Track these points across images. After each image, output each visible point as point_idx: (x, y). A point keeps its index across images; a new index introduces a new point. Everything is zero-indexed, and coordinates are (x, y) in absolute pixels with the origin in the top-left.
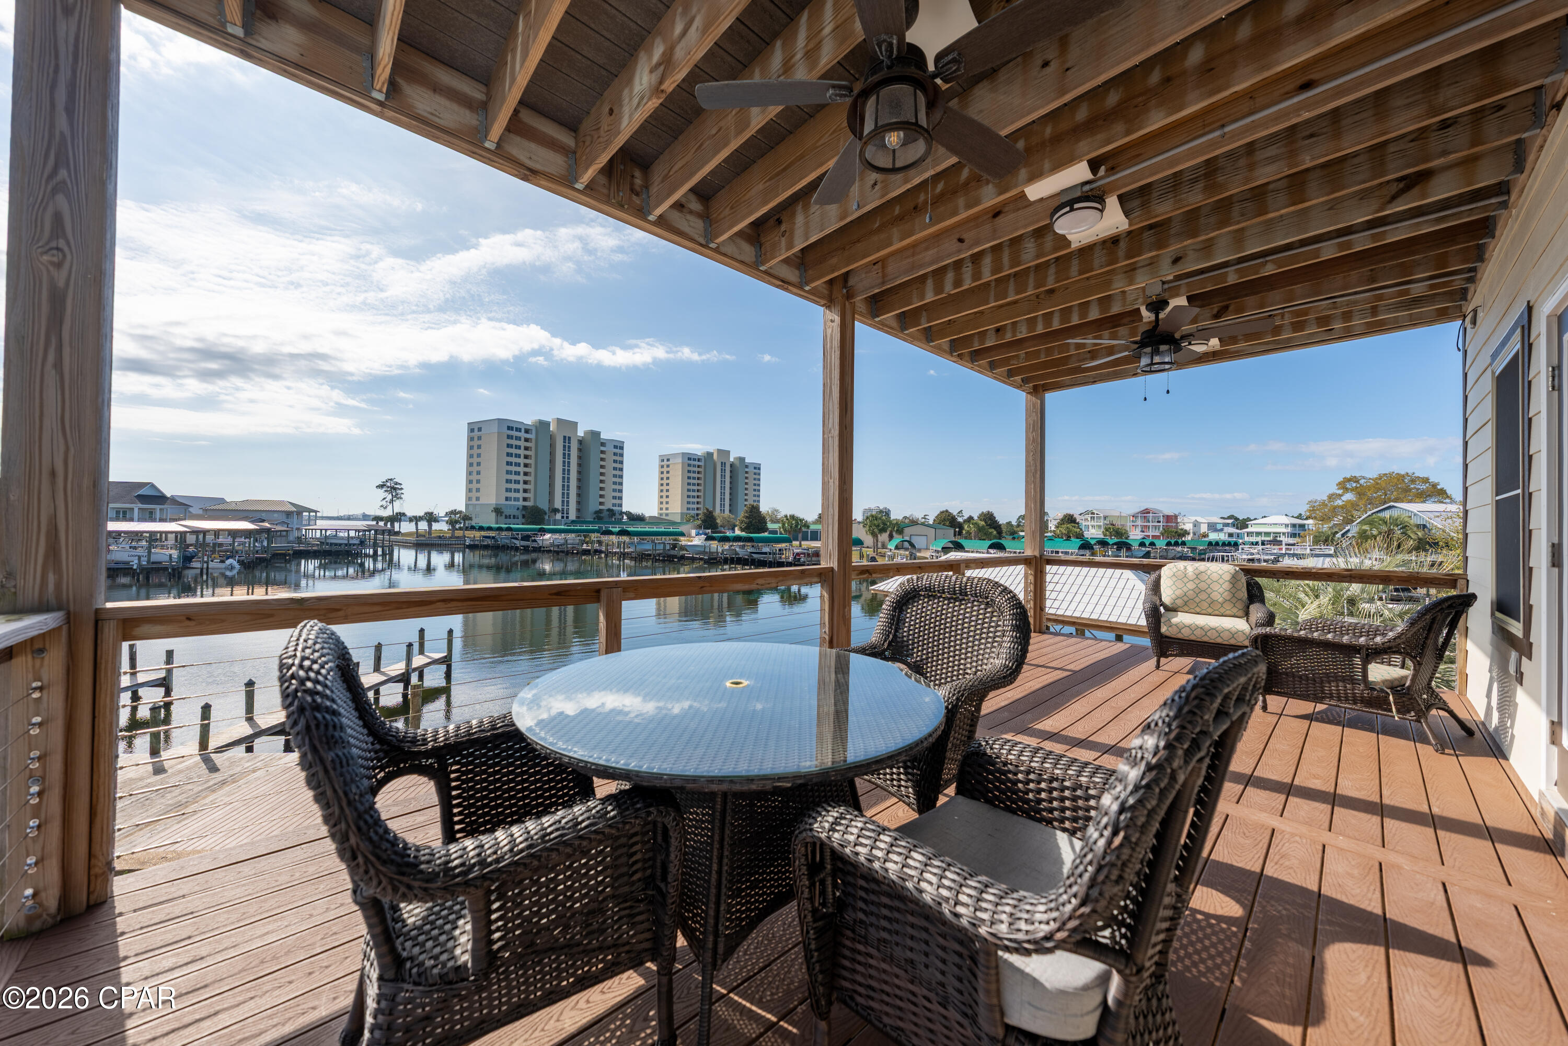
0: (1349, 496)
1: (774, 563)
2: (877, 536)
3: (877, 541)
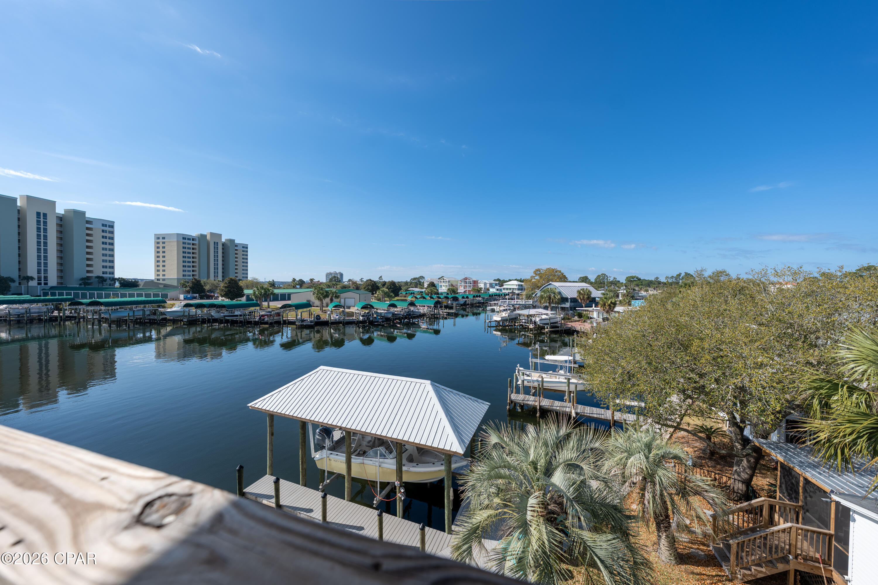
0: (537, 277)
1: (245, 322)
2: (322, 301)
3: (322, 303)
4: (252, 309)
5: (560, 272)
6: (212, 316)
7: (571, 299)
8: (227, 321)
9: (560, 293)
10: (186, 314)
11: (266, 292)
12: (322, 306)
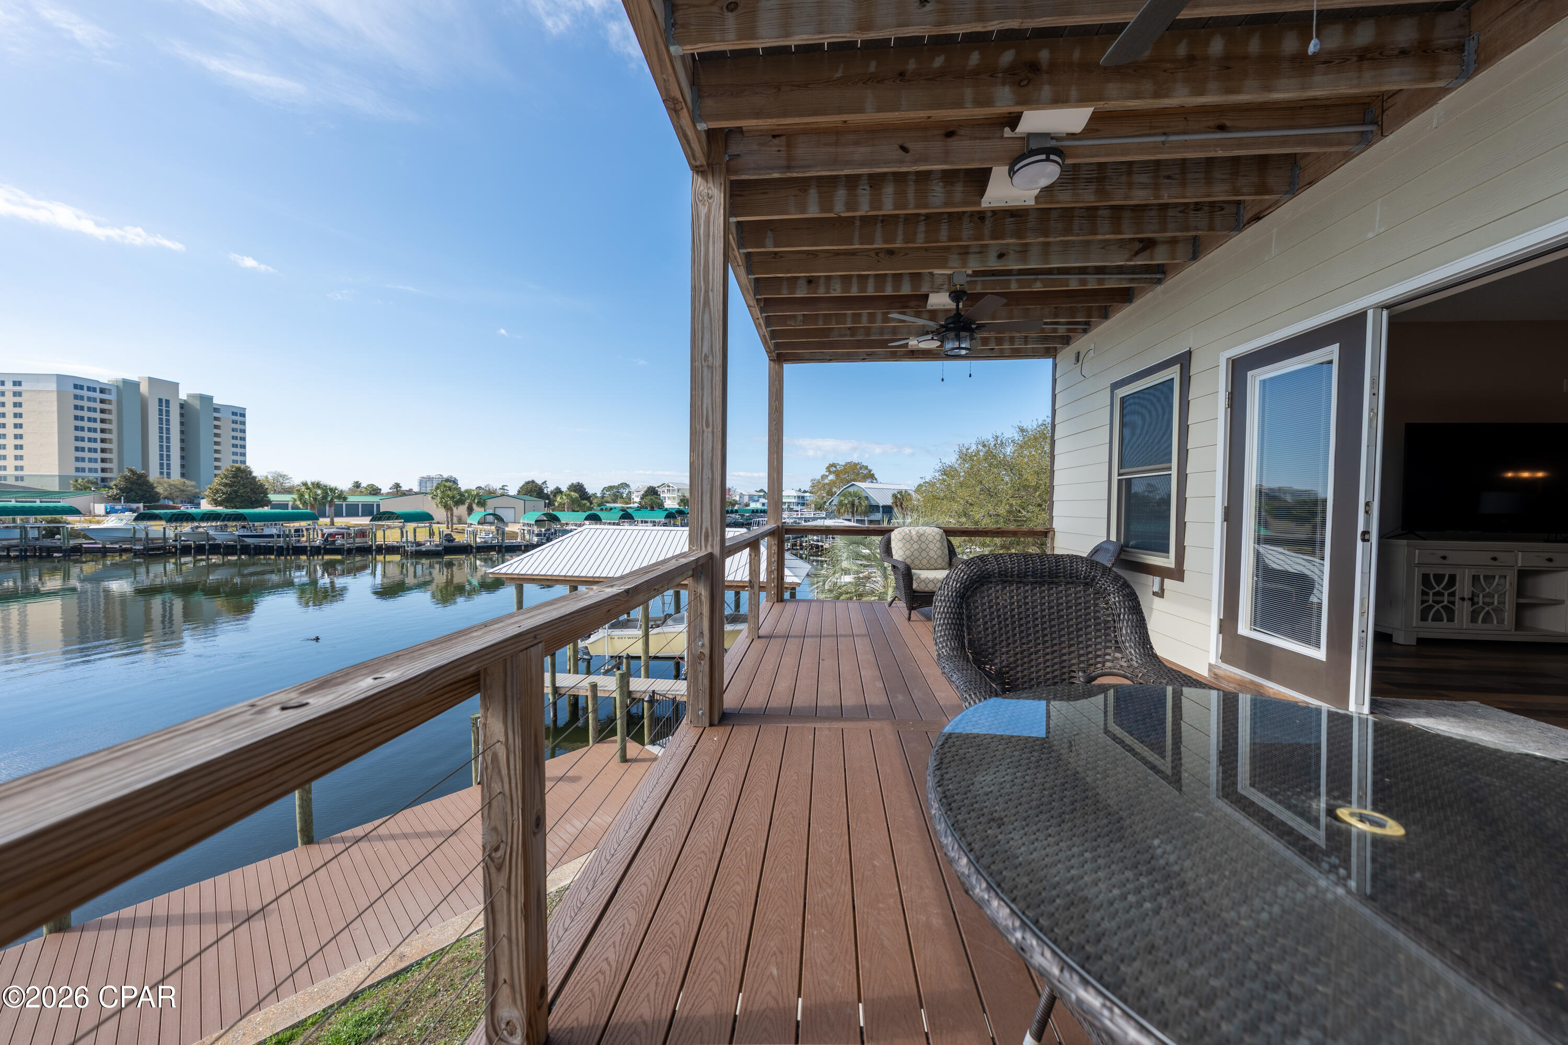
0: (832, 477)
1: (288, 548)
2: (452, 510)
3: (452, 515)
4: (303, 524)
5: (866, 468)
6: (208, 537)
7: (883, 507)
8: (245, 549)
9: (867, 498)
10: (142, 535)
11: (327, 493)
12: (452, 520)
